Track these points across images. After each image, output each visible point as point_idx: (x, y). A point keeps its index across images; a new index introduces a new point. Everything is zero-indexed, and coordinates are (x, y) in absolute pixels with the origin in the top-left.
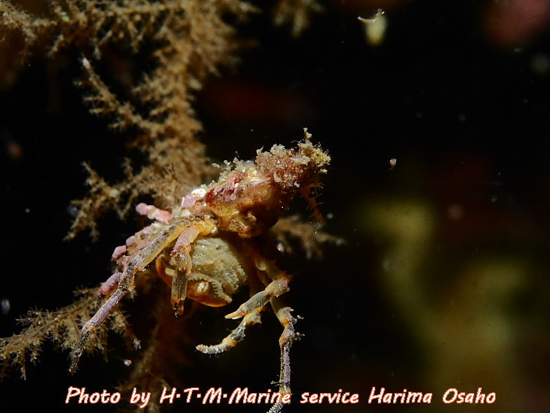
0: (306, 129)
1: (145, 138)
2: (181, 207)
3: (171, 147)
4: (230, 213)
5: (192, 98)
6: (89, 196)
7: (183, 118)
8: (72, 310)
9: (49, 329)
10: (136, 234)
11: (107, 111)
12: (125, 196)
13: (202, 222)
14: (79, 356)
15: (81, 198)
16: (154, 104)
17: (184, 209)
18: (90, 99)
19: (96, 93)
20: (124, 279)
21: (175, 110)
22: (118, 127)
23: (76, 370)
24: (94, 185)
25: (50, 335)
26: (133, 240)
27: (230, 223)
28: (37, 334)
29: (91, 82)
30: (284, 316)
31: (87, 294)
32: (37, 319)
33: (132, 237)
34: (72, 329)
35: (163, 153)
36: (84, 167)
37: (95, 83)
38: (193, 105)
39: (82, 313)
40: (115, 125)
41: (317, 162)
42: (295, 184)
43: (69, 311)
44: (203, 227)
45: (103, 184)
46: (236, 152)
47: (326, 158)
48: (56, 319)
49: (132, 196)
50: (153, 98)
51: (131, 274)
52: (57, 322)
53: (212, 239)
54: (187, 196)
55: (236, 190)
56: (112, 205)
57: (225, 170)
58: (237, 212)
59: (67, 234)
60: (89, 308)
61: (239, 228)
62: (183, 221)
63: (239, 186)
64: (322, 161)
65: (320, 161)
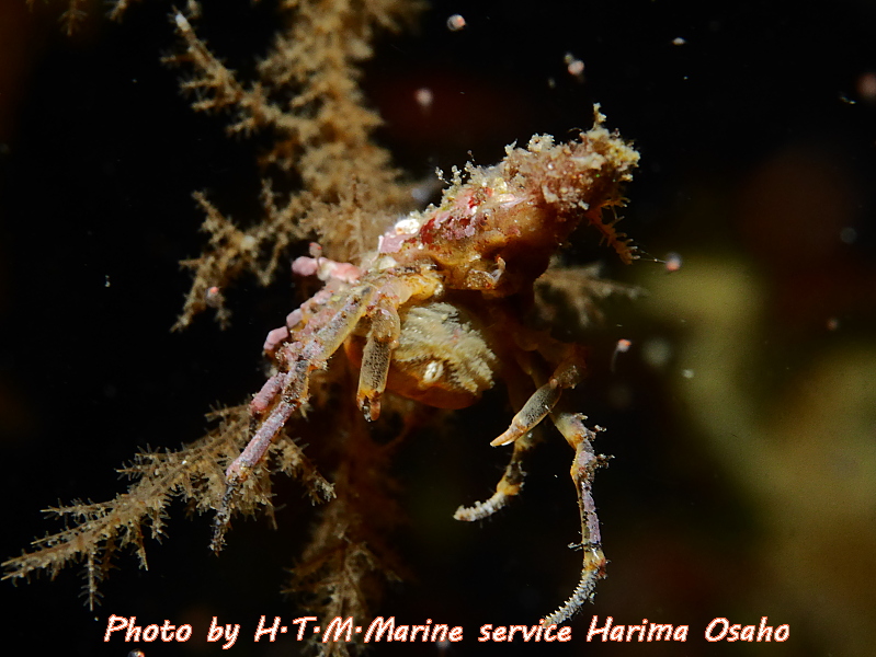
0: (596, 107)
1: (288, 145)
2: (377, 253)
3: (333, 157)
4: (466, 260)
5: (357, 73)
6: (210, 250)
7: (347, 107)
8: (209, 445)
9: (176, 481)
10: (302, 305)
11: (221, 104)
12: (266, 246)
13: (416, 277)
14: (226, 520)
15: (196, 256)
16: (296, 87)
18: (192, 84)
19: (200, 73)
20: (292, 384)
21: (331, 95)
22: (243, 130)
23: (223, 546)
24: (216, 231)
25: (178, 491)
26: (299, 317)
27: (466, 277)
28: (158, 490)
29: (192, 55)
30: (572, 428)
31: (228, 416)
32: (152, 466)
33: (297, 312)
34: (214, 477)
35: (322, 169)
36: (197, 202)
37: (199, 56)
38: (362, 85)
39: (226, 450)
40: (238, 127)
41: (617, 163)
42: (581, 204)
43: (203, 448)
44: (419, 285)
45: (230, 228)
47: (633, 156)
48: (184, 462)
49: (278, 246)
50: (293, 78)
51: (303, 374)
52: (186, 467)
53: (436, 305)
54: (387, 234)
55: (473, 219)
56: (246, 264)
58: (478, 257)
59: (176, 320)
60: (236, 439)
61: (483, 283)
62: (384, 277)
63: (478, 211)
64: (626, 162)
65: (622, 162)
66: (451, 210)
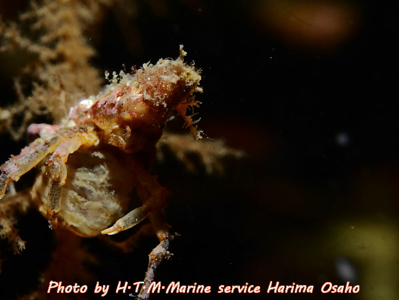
0: (181, 46)
2: (68, 118)
4: (110, 127)
13: (84, 134)
17: (70, 119)
41: (187, 81)
44: (84, 139)
46: (123, 65)
47: (197, 78)
54: (75, 106)
55: (117, 104)
61: (118, 143)
62: (67, 132)
63: (120, 100)
64: (192, 80)
65: (190, 81)
66: (108, 97)
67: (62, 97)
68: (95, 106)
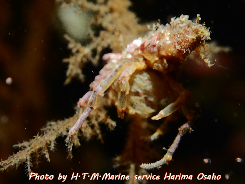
2: (126, 51)
4: (153, 59)
13: (138, 63)
17: (128, 53)
20: (91, 102)
41: (202, 36)
44: (138, 66)
46: (159, 20)
47: (208, 34)
51: (95, 98)
54: (130, 44)
55: (157, 45)
57: (152, 30)
58: (158, 59)
61: (159, 69)
62: (126, 61)
63: (159, 43)
64: (205, 36)
65: (204, 36)
66: (151, 40)
67: (121, 38)
68: (143, 45)
